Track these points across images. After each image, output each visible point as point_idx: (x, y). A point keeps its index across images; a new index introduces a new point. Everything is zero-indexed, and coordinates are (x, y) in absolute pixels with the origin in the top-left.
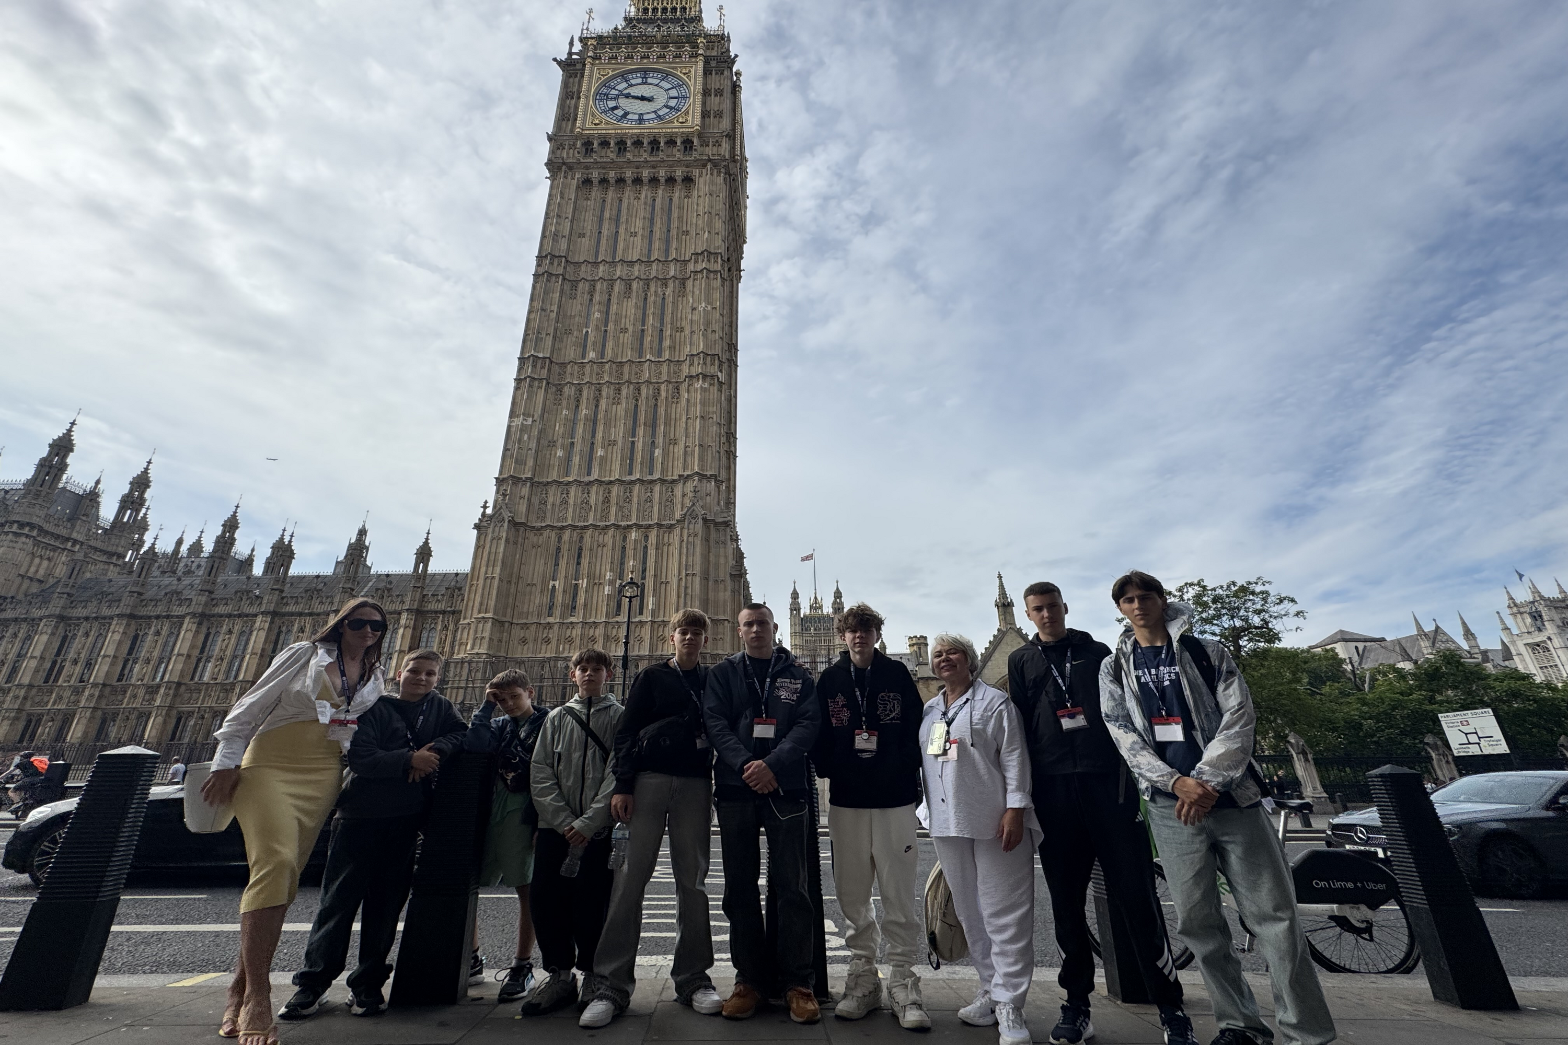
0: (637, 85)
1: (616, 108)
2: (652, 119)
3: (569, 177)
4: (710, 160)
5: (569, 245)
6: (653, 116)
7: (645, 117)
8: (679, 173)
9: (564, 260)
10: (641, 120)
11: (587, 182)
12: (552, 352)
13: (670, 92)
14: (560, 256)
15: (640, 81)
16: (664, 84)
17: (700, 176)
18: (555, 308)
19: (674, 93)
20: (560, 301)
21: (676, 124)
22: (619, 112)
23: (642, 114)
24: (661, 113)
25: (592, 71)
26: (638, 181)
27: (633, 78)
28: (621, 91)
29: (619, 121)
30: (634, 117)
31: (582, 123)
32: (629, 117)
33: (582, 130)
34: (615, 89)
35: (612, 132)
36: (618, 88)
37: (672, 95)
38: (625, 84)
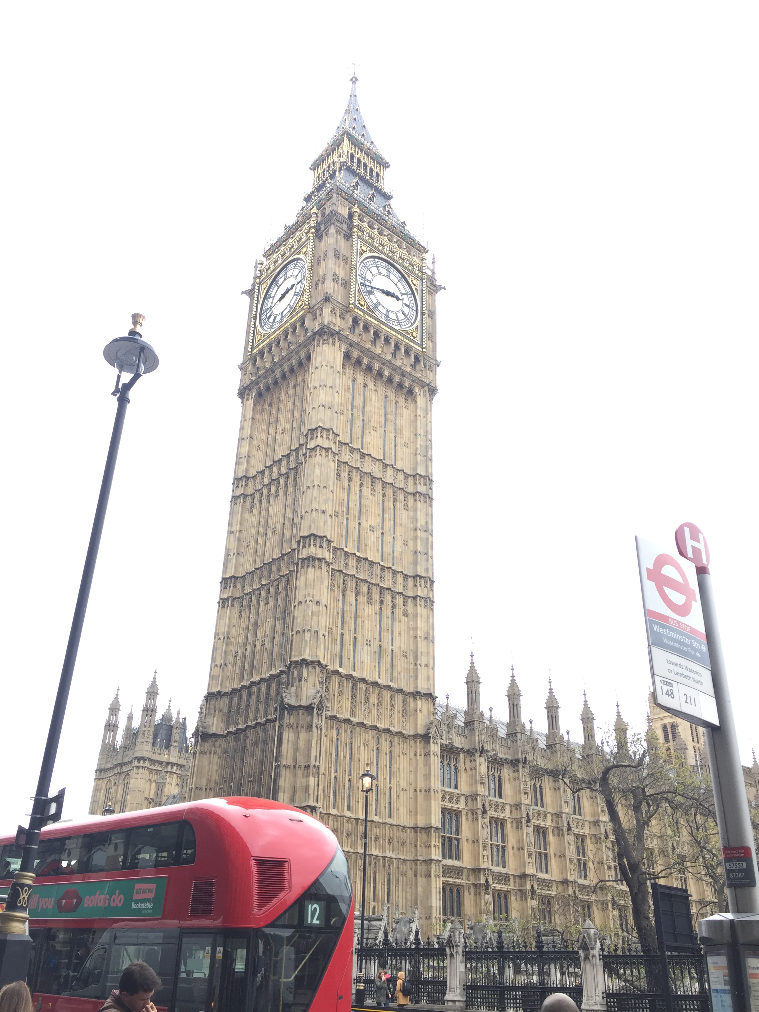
0: (282, 283)
1: (270, 316)
2: (287, 314)
3: (250, 397)
4: (315, 334)
5: (248, 462)
6: (288, 309)
7: (284, 314)
8: (303, 355)
9: (244, 479)
10: (282, 317)
11: (260, 395)
12: (235, 571)
14: (241, 478)
15: (283, 279)
16: (296, 271)
17: (314, 351)
18: (238, 529)
19: (299, 278)
20: (242, 518)
21: (298, 310)
23: (282, 312)
24: (291, 304)
26: (284, 377)
27: (280, 279)
28: (273, 297)
29: (272, 327)
30: (278, 318)
31: (252, 345)
32: (276, 321)
33: (251, 352)
34: (270, 297)
35: (266, 342)
36: (273, 295)
37: (298, 281)
38: (276, 288)
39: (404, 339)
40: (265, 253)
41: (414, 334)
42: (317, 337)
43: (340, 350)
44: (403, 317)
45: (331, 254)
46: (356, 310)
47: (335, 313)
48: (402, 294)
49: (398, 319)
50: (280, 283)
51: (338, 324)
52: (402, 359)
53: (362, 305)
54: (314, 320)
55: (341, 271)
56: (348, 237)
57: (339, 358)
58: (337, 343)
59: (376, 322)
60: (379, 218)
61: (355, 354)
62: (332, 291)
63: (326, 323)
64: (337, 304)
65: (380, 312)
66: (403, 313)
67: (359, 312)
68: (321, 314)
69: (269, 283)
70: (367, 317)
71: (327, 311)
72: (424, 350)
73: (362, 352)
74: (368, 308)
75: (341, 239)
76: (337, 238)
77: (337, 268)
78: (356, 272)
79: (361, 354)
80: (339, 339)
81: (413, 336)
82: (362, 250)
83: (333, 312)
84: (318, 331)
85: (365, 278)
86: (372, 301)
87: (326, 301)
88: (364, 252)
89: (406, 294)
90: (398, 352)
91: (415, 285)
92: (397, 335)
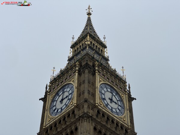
0: (61, 94)
1: (55, 109)
2: (64, 108)
4: (80, 117)
6: (65, 106)
7: (63, 108)
8: (73, 128)
10: (62, 110)
13: (69, 92)
15: (61, 93)
16: (68, 89)
17: (79, 125)
19: (70, 92)
21: (70, 106)
22: (56, 111)
23: (62, 108)
24: (67, 104)
25: (49, 98)
27: (60, 92)
28: (57, 101)
29: (56, 115)
30: (60, 110)
31: (45, 123)
32: (58, 111)
33: (45, 126)
34: (55, 101)
35: (53, 122)
36: (56, 100)
37: (70, 93)
38: (58, 97)
39: (120, 121)
40: (51, 82)
41: (124, 119)
42: (81, 118)
43: (92, 125)
44: (119, 111)
45: (86, 82)
46: (99, 107)
47: (89, 108)
48: (117, 101)
49: (117, 112)
50: (60, 94)
51: (91, 113)
52: (120, 131)
53: (101, 105)
54: (79, 110)
55: (91, 89)
56: (94, 74)
57: (92, 129)
58: (91, 122)
59: (108, 113)
60: (105, 68)
61: (99, 127)
62: (87, 98)
63: (86, 112)
64: (90, 103)
65: (109, 108)
66: (119, 109)
67: (100, 108)
68: (82, 108)
69: (54, 95)
70: (104, 110)
71: (86, 106)
72: (129, 127)
73: (102, 126)
74: (104, 106)
75: (90, 75)
76: (89, 75)
77: (89, 88)
78: (98, 90)
79: (101, 128)
80: (92, 120)
81: (124, 120)
82: (100, 80)
83: (88, 107)
84: (81, 116)
85: (102, 92)
86: (105, 103)
87: (85, 102)
88: (101, 81)
89: (119, 101)
90: (117, 127)
91: (123, 97)
92: (117, 119)
